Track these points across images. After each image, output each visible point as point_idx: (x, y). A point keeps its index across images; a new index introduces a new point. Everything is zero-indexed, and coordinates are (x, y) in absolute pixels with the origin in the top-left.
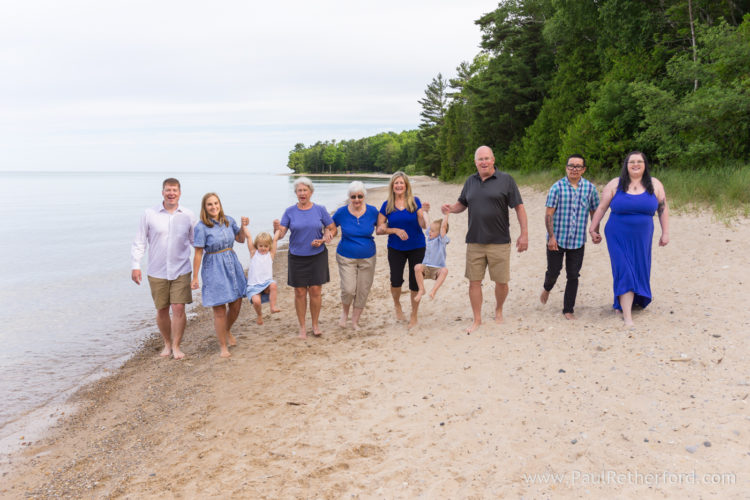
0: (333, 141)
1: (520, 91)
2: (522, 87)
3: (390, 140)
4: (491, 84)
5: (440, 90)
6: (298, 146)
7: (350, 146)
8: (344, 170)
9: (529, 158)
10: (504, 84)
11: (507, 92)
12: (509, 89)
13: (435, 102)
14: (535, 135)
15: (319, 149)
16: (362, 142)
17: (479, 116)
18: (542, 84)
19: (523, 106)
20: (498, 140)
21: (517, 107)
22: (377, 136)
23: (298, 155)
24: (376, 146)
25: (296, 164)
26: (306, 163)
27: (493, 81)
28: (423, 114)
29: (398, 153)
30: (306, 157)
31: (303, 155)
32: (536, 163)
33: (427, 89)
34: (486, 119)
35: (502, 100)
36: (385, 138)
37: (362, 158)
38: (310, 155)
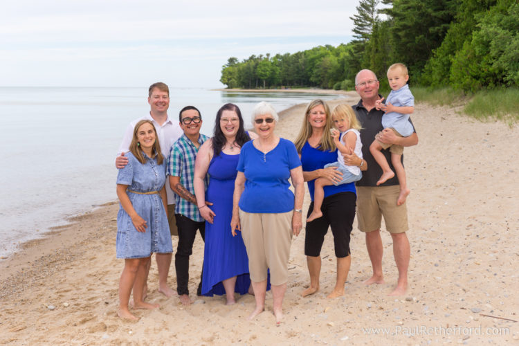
0: (268, 55)
1: (433, 14)
2: (435, 10)
3: (327, 54)
4: (409, 8)
5: (372, 6)
6: (232, 60)
7: (285, 60)
8: (279, 85)
9: (436, 77)
10: (419, 8)
11: (422, 15)
12: (424, 13)
13: (366, 18)
14: (441, 55)
15: (253, 63)
16: (298, 55)
17: (397, 37)
18: (454, 9)
19: (437, 28)
20: (417, 59)
21: (431, 30)
22: (313, 50)
23: (231, 69)
24: (313, 60)
25: (229, 79)
26: (239, 77)
27: (409, 5)
28: (355, 31)
29: (335, 67)
30: (239, 71)
31: (236, 69)
32: (440, 81)
33: (359, 5)
34: (404, 40)
35: (416, 23)
36: (321, 52)
37: (298, 73)
38: (243, 70)
